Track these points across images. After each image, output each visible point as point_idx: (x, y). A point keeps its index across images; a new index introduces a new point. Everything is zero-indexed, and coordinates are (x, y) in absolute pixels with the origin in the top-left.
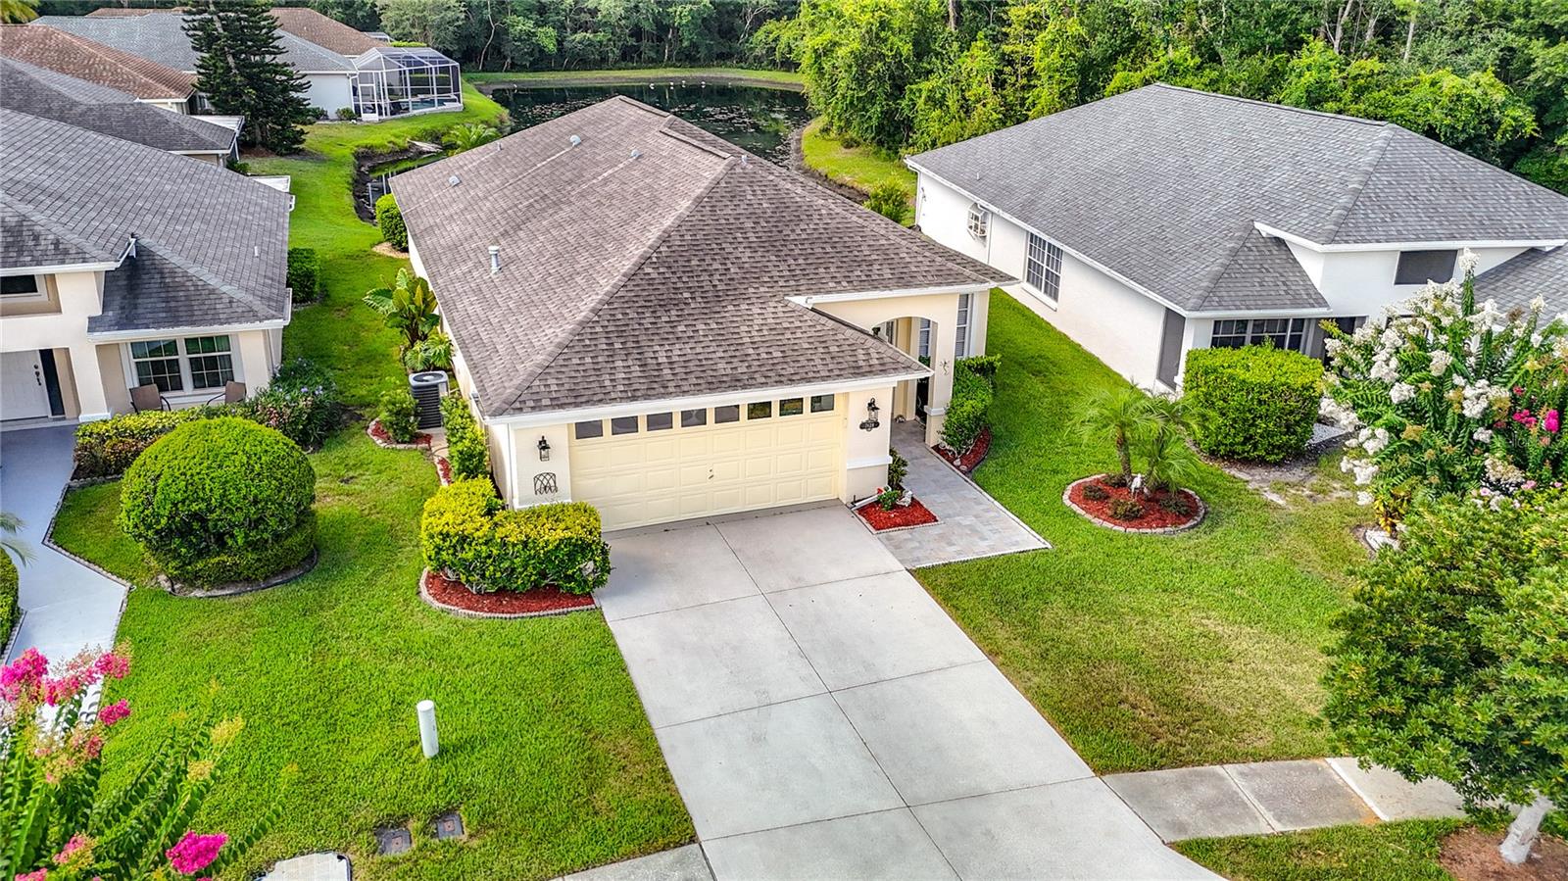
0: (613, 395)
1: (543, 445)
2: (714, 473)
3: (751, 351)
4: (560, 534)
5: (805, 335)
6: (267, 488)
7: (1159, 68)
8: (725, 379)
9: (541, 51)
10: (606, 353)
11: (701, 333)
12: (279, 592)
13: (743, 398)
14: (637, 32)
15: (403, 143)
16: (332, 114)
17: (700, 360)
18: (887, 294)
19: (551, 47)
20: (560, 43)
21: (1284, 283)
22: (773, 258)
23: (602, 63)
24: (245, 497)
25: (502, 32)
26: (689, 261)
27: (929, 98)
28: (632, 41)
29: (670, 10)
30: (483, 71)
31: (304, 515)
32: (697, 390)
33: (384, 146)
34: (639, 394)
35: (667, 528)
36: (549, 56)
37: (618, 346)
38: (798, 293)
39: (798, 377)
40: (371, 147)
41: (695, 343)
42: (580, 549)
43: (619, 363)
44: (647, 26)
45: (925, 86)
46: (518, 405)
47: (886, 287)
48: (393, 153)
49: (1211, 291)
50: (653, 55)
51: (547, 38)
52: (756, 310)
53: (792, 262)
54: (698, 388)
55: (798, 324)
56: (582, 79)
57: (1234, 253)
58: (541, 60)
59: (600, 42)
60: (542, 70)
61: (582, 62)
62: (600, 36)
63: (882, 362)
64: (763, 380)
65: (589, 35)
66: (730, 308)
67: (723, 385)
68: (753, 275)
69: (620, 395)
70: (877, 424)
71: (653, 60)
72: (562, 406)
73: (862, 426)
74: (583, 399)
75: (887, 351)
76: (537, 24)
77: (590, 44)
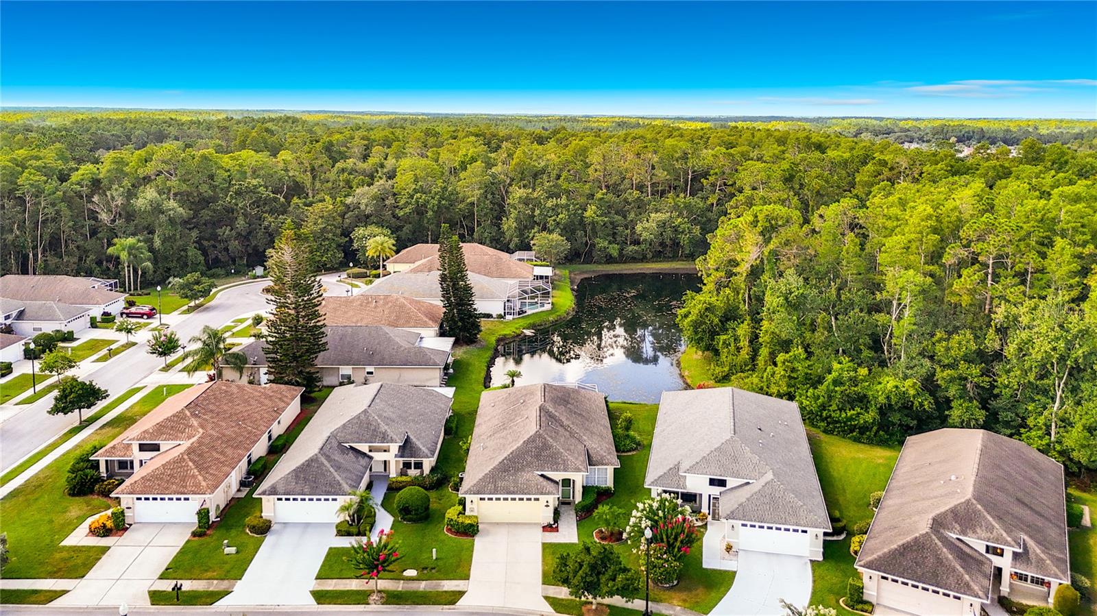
1: (472, 501)
2: (510, 512)
3: (520, 485)
4: (469, 522)
5: (534, 482)
6: (420, 503)
7: (791, 356)
8: (511, 492)
9: (611, 255)
10: (488, 483)
11: (511, 479)
12: (419, 525)
13: (517, 497)
14: (662, 244)
15: (518, 332)
16: (494, 316)
17: (508, 487)
19: (615, 254)
20: (621, 251)
22: (536, 460)
23: (644, 259)
24: (416, 503)
25: (593, 245)
26: (515, 459)
27: (724, 343)
28: (660, 249)
30: (582, 263)
31: (427, 508)
32: (508, 493)
33: (510, 334)
34: (491, 493)
35: (498, 524)
36: (615, 257)
37: (491, 480)
38: (537, 470)
39: (528, 494)
40: (505, 335)
41: (508, 482)
42: (472, 525)
43: (490, 486)
44: (668, 242)
45: (723, 337)
46: (466, 493)
47: (560, 471)
48: (514, 337)
49: (656, 480)
50: (670, 255)
51: (614, 250)
52: (525, 474)
54: (504, 494)
55: (534, 479)
56: (630, 268)
57: (671, 469)
58: (610, 260)
59: (643, 249)
60: (612, 264)
61: (634, 260)
62: (643, 246)
63: (549, 491)
64: (519, 493)
65: (636, 247)
66: (520, 473)
69: (487, 493)
70: (549, 506)
71: (669, 257)
72: (479, 493)
73: (545, 506)
75: (551, 489)
76: (610, 243)
77: (636, 252)
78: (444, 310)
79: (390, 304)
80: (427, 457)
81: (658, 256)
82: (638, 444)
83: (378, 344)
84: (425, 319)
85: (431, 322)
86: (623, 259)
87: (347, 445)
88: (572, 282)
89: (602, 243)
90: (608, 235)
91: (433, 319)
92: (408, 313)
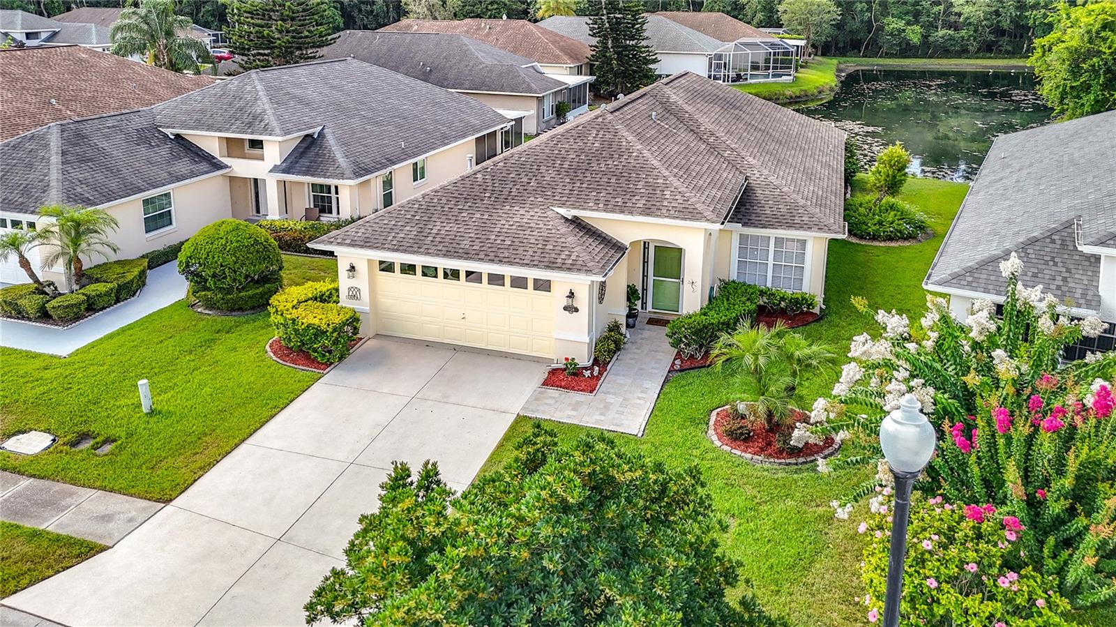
0: (386, 246)
1: (353, 268)
2: (466, 316)
3: (493, 237)
5: (539, 234)
6: (230, 260)
8: (460, 251)
9: (908, 44)
10: (407, 221)
11: (473, 220)
14: (1000, 32)
17: (456, 236)
18: (629, 218)
19: (915, 39)
20: (925, 37)
21: (1065, 279)
22: (568, 180)
23: (963, 52)
24: (216, 262)
25: (881, 28)
26: (509, 174)
28: (992, 38)
29: (1027, 14)
30: (863, 57)
34: (401, 248)
35: (428, 345)
36: (915, 47)
37: (417, 218)
38: (563, 205)
39: (507, 260)
41: (464, 225)
43: (408, 228)
44: (1006, 24)
46: (332, 240)
47: (631, 213)
49: (970, 271)
50: (1009, 48)
51: (914, 34)
52: (522, 212)
53: (579, 185)
54: (439, 252)
55: (541, 226)
56: (939, 64)
58: (907, 50)
59: (963, 37)
60: (909, 57)
61: (945, 51)
62: (963, 33)
63: (574, 262)
64: (483, 257)
65: (951, 32)
66: (508, 207)
67: (456, 254)
68: (541, 189)
69: (390, 246)
70: (577, 310)
71: (1007, 52)
72: (353, 246)
73: (565, 308)
74: (368, 244)
75: (585, 257)
76: (908, 23)
77: (952, 38)
78: (594, 41)
79: (510, 32)
80: (342, 176)
81: (988, 49)
82: (921, 227)
83: (445, 58)
84: (558, 52)
85: (565, 57)
86: (926, 48)
87: (168, 131)
88: (839, 70)
89: (893, 24)
90: (906, 14)
91: (572, 53)
92: (534, 44)
